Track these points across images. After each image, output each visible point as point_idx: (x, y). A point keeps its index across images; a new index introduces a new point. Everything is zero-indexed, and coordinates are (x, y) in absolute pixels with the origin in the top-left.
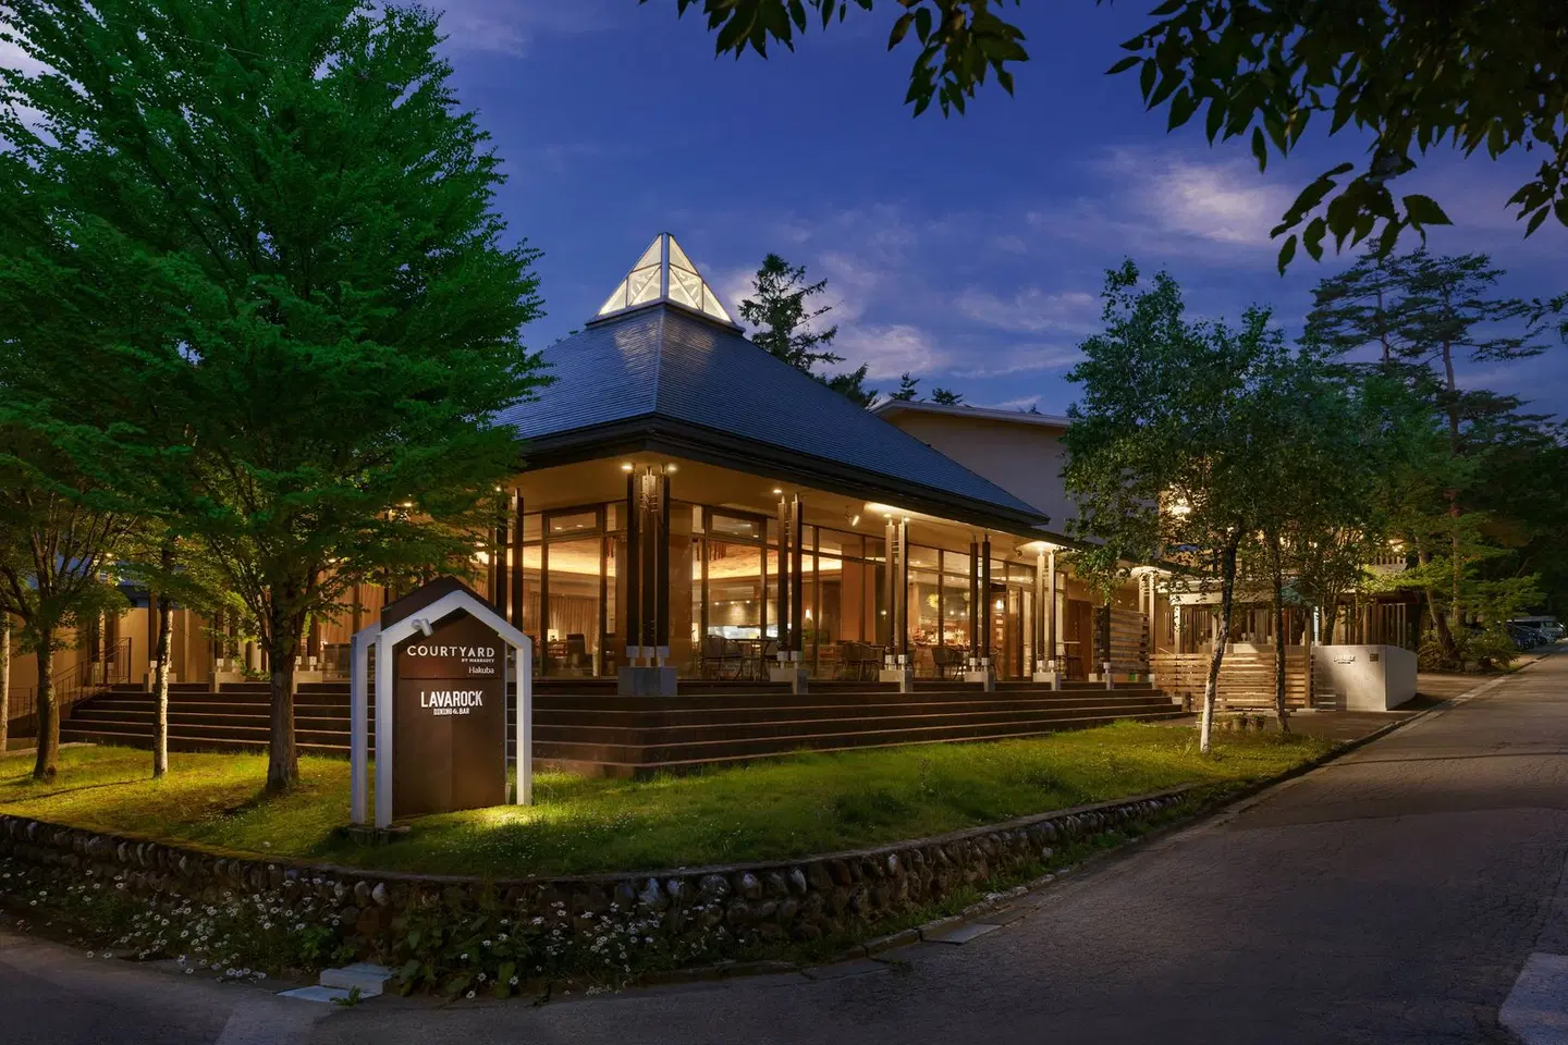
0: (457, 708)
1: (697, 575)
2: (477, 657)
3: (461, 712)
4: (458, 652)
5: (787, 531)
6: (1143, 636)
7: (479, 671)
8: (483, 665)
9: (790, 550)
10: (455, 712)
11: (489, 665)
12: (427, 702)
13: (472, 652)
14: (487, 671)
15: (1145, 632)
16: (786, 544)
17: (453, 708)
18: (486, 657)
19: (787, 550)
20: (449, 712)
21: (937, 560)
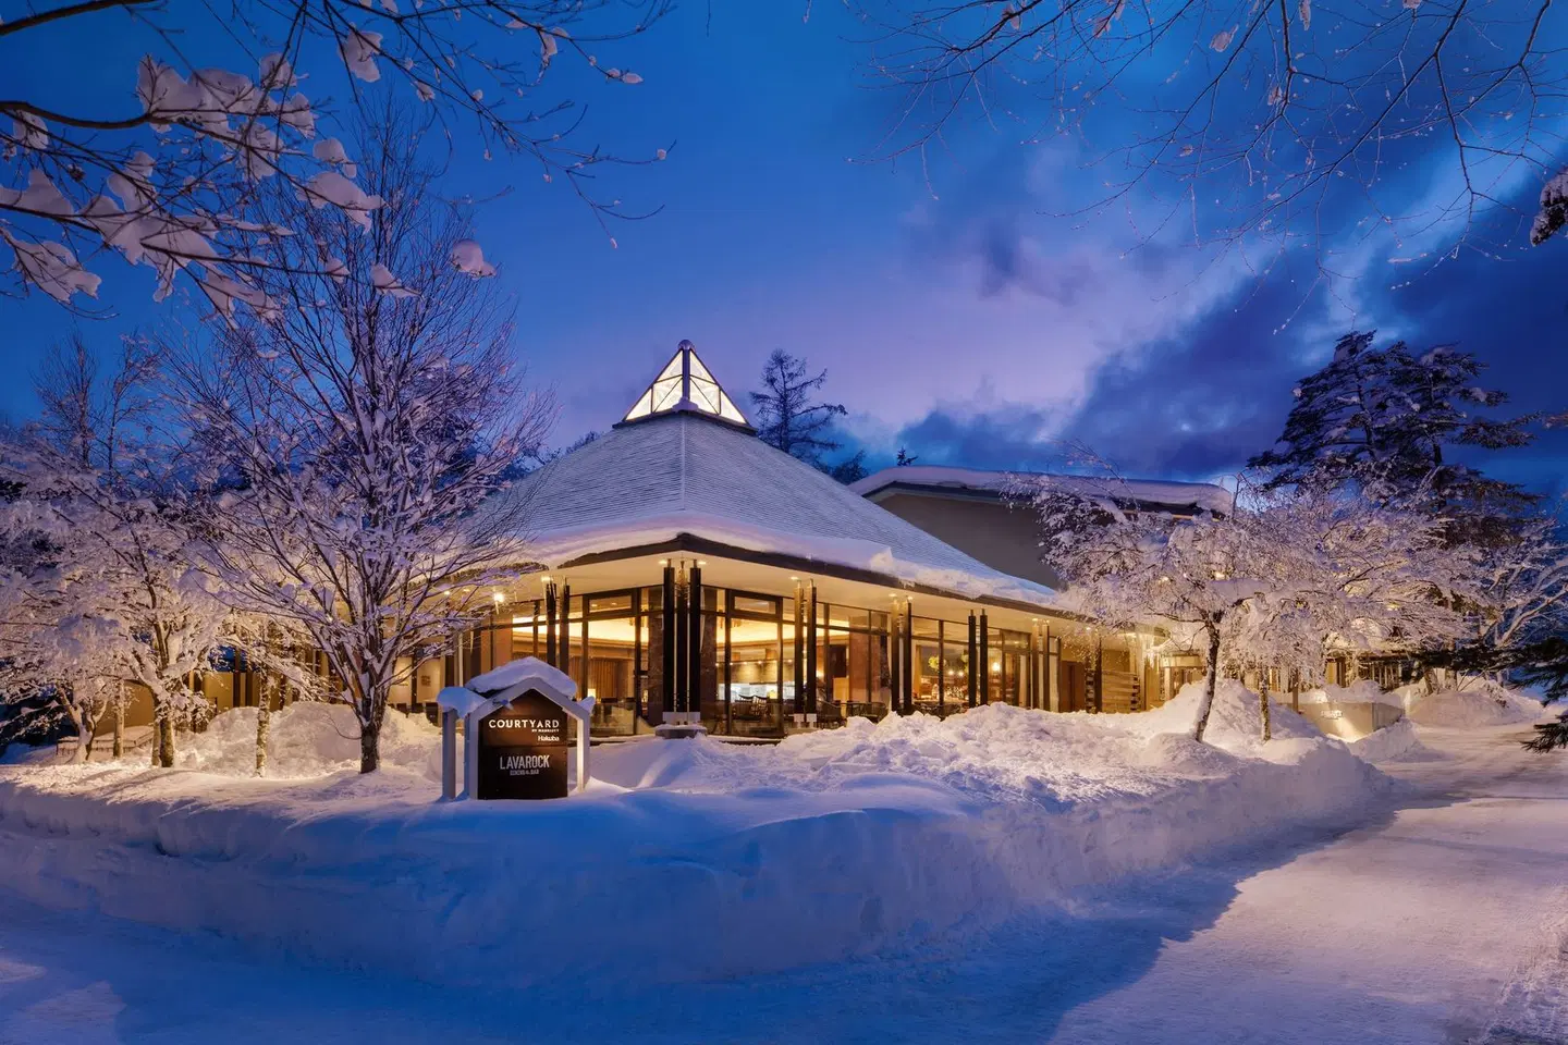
0: (529, 770)
1: (720, 638)
2: (544, 728)
3: (533, 772)
4: (529, 724)
5: (802, 606)
6: (1134, 695)
7: (547, 739)
8: (550, 735)
9: (805, 624)
10: (527, 772)
11: (555, 734)
12: (505, 765)
13: (540, 724)
14: (553, 739)
15: (1136, 691)
16: (802, 618)
17: (525, 770)
18: (552, 728)
19: (802, 624)
20: (522, 773)
21: (937, 628)
